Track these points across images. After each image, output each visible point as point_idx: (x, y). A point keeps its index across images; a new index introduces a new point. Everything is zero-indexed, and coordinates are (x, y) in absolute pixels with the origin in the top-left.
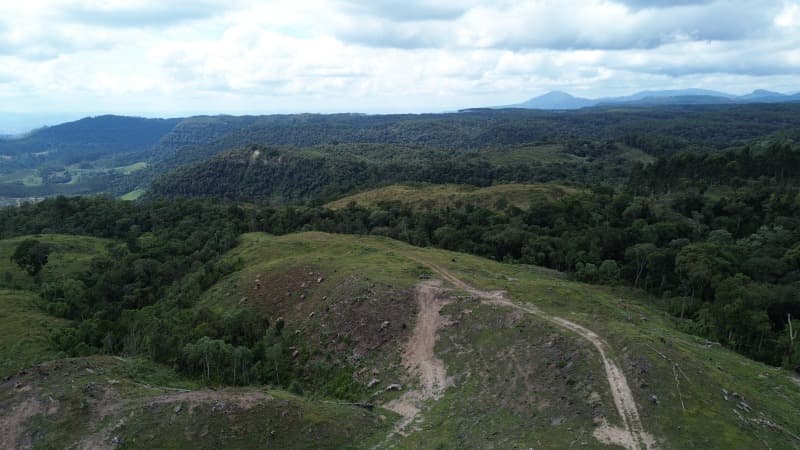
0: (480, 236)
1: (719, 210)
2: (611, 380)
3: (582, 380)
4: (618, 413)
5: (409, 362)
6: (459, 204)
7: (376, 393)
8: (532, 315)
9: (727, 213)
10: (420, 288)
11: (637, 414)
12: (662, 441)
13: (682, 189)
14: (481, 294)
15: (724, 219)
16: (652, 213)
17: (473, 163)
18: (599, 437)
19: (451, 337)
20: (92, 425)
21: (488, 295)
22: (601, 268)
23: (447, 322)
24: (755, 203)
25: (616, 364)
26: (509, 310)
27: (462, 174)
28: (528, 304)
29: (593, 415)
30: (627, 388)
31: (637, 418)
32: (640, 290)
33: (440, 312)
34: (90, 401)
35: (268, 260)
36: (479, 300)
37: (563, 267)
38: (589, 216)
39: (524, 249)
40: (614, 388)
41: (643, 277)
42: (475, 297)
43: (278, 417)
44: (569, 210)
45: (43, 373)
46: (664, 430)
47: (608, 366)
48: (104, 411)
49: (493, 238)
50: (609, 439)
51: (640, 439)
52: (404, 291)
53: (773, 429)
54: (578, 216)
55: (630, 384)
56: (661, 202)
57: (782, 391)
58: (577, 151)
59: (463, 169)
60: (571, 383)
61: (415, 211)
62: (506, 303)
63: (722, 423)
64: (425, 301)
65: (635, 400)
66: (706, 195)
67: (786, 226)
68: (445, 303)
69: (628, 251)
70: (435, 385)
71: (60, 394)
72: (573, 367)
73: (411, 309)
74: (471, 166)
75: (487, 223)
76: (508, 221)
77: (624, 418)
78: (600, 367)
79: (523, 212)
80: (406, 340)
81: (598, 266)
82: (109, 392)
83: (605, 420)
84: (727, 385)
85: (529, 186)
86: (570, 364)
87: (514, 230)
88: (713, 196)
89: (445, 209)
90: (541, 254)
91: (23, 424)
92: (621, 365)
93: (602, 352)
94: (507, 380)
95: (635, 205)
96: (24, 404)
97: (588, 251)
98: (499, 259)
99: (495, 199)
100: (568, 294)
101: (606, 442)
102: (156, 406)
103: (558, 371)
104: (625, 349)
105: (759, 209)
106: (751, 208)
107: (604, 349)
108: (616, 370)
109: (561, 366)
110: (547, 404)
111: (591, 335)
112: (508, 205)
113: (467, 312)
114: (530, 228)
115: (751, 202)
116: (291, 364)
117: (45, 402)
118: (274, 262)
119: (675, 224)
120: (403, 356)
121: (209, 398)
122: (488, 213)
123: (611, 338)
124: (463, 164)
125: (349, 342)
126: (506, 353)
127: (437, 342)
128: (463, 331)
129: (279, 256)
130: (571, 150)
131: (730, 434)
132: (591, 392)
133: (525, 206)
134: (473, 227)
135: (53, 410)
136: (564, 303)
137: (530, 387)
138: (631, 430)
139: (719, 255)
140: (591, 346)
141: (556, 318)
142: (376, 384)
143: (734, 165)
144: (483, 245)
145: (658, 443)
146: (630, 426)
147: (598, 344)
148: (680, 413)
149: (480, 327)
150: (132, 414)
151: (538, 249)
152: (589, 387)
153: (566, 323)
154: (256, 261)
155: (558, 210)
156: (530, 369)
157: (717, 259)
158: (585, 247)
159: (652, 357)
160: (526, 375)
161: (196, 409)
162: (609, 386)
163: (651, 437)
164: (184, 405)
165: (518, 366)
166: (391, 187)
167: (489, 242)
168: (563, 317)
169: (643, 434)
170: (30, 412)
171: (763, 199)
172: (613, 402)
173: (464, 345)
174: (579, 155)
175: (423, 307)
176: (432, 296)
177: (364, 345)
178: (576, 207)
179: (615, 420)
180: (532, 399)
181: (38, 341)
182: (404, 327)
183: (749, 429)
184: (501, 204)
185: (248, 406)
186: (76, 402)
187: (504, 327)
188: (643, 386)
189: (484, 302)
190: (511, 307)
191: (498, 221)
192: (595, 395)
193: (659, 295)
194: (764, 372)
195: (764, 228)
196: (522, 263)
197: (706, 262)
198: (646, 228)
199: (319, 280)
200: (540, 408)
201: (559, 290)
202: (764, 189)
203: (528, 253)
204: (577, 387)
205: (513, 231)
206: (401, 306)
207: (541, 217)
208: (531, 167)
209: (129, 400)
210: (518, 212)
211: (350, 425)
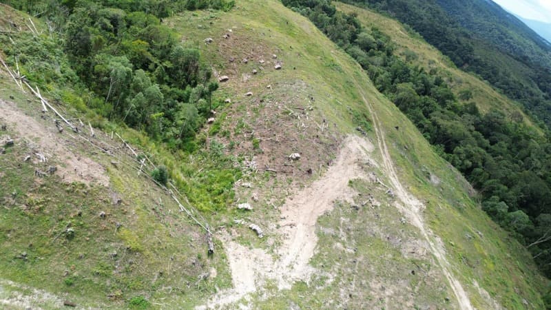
0: (431, 112)
5: (288, 213)
6: (433, 72)
7: (239, 221)
10: (351, 141)
17: (462, 42)
19: (343, 219)
23: (349, 198)
27: (448, 43)
28: (438, 239)
33: (350, 182)
35: (254, 19)
39: (458, 149)
43: (92, 213)
49: (440, 122)
52: (334, 135)
58: (541, 84)
59: (450, 42)
61: (395, 54)
62: (418, 222)
64: (345, 158)
68: (362, 176)
70: (291, 267)
73: (328, 158)
74: (459, 43)
76: (461, 114)
80: (302, 187)
89: (419, 69)
99: (465, 87)
113: (375, 202)
114: (475, 133)
116: (202, 127)
118: (255, 24)
120: (288, 200)
121: (37, 139)
122: (451, 97)
124: (454, 38)
125: (255, 146)
126: (383, 289)
127: (326, 213)
128: (357, 221)
129: (263, 21)
130: (538, 80)
134: (431, 100)
142: (246, 210)
144: (427, 121)
151: (469, 156)
154: (244, 13)
155: (506, 132)
158: (509, 184)
166: (392, 21)
167: (434, 123)
174: (540, 88)
175: (340, 163)
176: (355, 158)
177: (266, 159)
178: (523, 140)
182: (309, 172)
185: (70, 179)
189: (398, 205)
191: (454, 109)
199: (276, 67)
203: (459, 154)
206: (321, 148)
207: (489, 129)
208: (501, 74)
211: (168, 268)
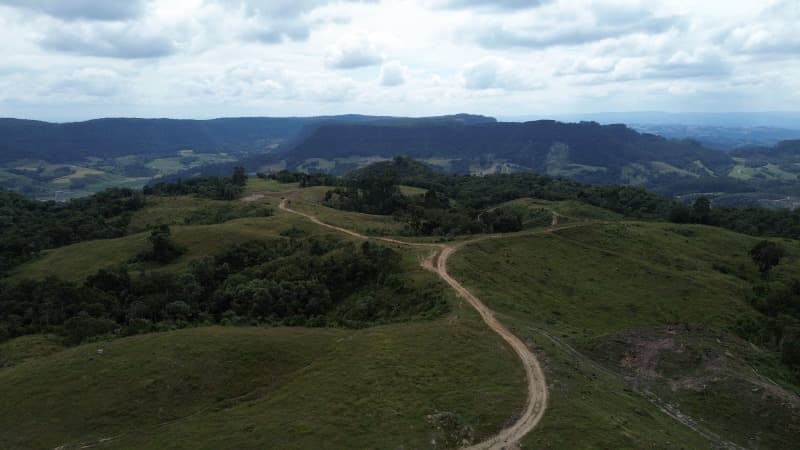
20: (697, 372)
34: (704, 357)
45: (688, 328)
48: (709, 368)
71: (689, 344)
82: (721, 358)
91: (659, 350)
96: (667, 340)
102: (743, 381)
117: (678, 345)
135: (679, 351)
150: (725, 378)
161: (769, 397)
164: (761, 390)
170: (667, 346)
181: (728, 319)
186: (695, 353)
209: (731, 370)
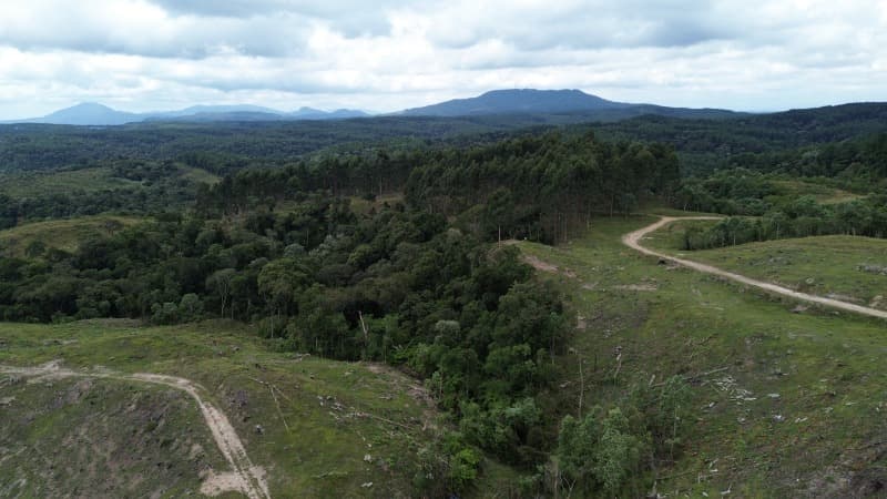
1: (289, 225)
2: (212, 425)
3: (178, 436)
4: (224, 458)
8: (105, 379)
9: (297, 228)
11: (244, 451)
12: (271, 468)
13: (253, 208)
14: (24, 371)
15: (295, 233)
16: (226, 235)
18: (207, 493)
21: (37, 371)
22: (182, 305)
24: (319, 214)
25: (213, 405)
26: (71, 382)
29: (197, 470)
30: (230, 426)
31: (245, 454)
32: (228, 319)
36: (23, 380)
37: (135, 314)
38: (159, 248)
40: (216, 433)
41: (228, 304)
42: (19, 377)
44: (132, 244)
46: (273, 456)
47: (206, 411)
50: (218, 489)
51: (250, 475)
53: (363, 418)
54: (144, 250)
55: (233, 422)
56: (234, 223)
57: (364, 381)
60: (167, 444)
63: (321, 428)
65: (240, 437)
66: (275, 211)
67: (346, 234)
69: (209, 280)
72: (167, 425)
75: (19, 276)
77: (231, 461)
78: (198, 415)
79: (71, 255)
81: (178, 302)
83: (211, 470)
84: (321, 391)
85: (72, 222)
86: (162, 422)
87: (62, 280)
88: (282, 212)
90: (104, 303)
92: (220, 405)
93: (197, 398)
94: (81, 470)
95: (207, 230)
97: (163, 289)
98: (46, 319)
100: (148, 343)
101: (216, 493)
103: (148, 436)
104: (221, 386)
105: (322, 220)
106: (315, 220)
107: (198, 394)
108: (215, 412)
109: (151, 428)
110: (142, 479)
111: (181, 382)
112: (47, 249)
115: (315, 214)
119: (252, 243)
123: (205, 380)
131: (330, 436)
132: (190, 446)
133: (72, 247)
136: (142, 354)
137: (115, 467)
138: (240, 470)
139: (296, 269)
140: (184, 394)
141: (136, 375)
143: (295, 181)
145: (268, 472)
146: (238, 467)
147: (191, 390)
148: (284, 433)
149: (30, 414)
152: (188, 441)
153: (149, 377)
156: (111, 445)
157: (296, 273)
159: (251, 386)
160: (107, 455)
162: (210, 431)
163: (261, 468)
165: (95, 447)
168: (145, 371)
169: (252, 469)
171: (323, 210)
172: (217, 448)
173: (10, 445)
179: (222, 466)
180: (120, 480)
183: (344, 426)
184: (36, 248)
187: (67, 405)
188: (245, 420)
190: (72, 377)
192: (197, 448)
193: (246, 320)
194: (348, 369)
195: (329, 237)
196: (80, 319)
197: (285, 278)
198: (223, 253)
200: (132, 487)
201: (134, 342)
202: (324, 200)
204: (175, 444)
205: (60, 280)
210: (63, 255)
